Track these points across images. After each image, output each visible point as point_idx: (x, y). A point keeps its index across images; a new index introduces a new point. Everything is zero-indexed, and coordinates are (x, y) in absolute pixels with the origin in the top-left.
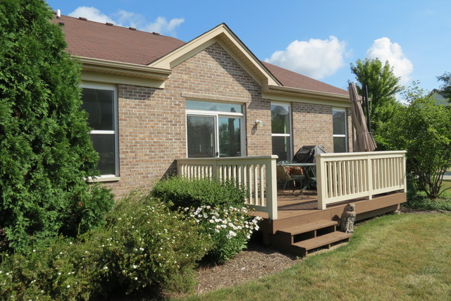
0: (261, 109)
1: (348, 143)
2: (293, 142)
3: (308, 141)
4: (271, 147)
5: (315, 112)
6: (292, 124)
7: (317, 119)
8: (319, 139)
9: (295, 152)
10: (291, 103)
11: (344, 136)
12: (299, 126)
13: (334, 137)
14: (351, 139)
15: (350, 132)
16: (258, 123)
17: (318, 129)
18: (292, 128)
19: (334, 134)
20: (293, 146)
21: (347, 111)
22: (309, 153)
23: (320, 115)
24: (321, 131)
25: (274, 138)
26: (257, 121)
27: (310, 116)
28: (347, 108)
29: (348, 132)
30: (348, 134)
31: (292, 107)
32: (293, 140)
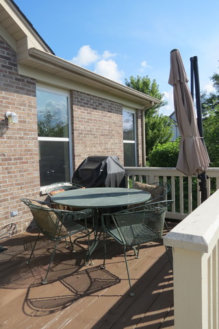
0: (16, 92)
1: (138, 150)
2: (73, 150)
3: (94, 149)
4: (37, 158)
5: (103, 109)
6: (72, 123)
7: (105, 119)
8: (108, 146)
9: (78, 164)
10: (71, 92)
11: (133, 142)
12: (82, 127)
13: (124, 144)
14: (140, 146)
15: (140, 137)
16: (10, 116)
17: (106, 133)
18: (73, 130)
19: (125, 139)
20: (74, 156)
21: (137, 114)
22: (98, 168)
23: (109, 114)
24: (109, 135)
25: (42, 144)
26: (8, 113)
27: (97, 114)
28: (137, 110)
29: (137, 137)
30: (138, 140)
31: (71, 97)
32: (73, 146)
